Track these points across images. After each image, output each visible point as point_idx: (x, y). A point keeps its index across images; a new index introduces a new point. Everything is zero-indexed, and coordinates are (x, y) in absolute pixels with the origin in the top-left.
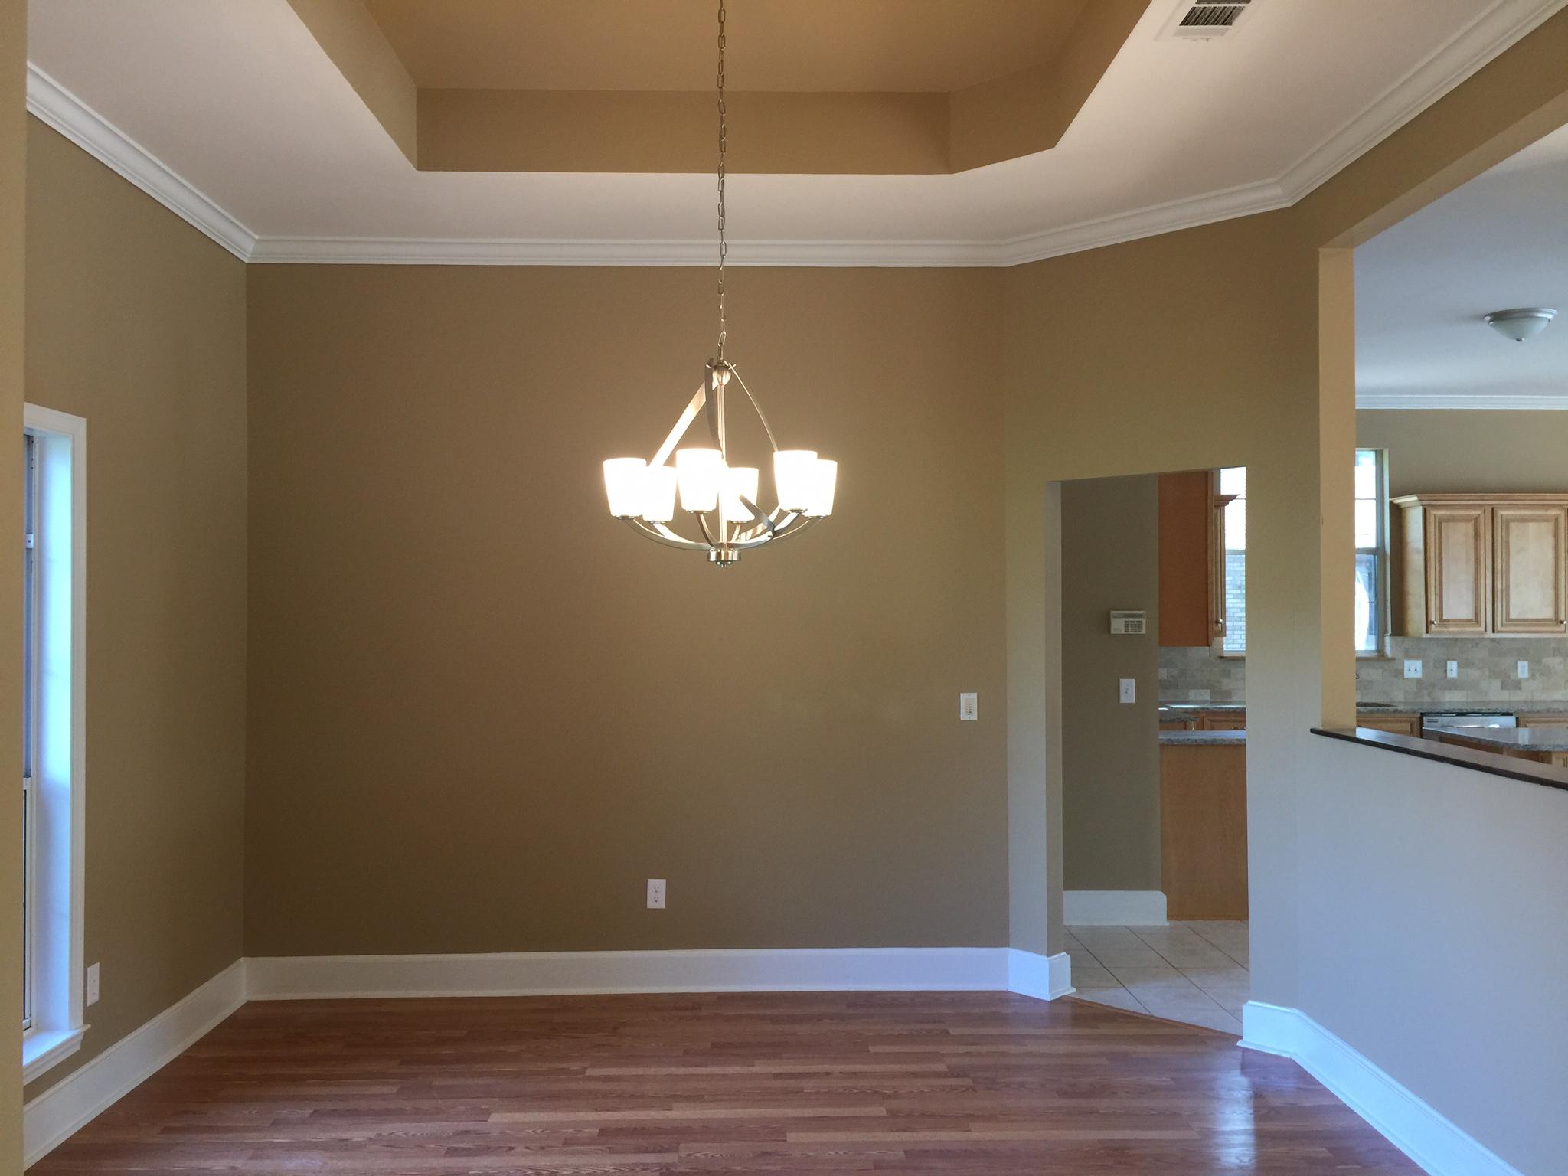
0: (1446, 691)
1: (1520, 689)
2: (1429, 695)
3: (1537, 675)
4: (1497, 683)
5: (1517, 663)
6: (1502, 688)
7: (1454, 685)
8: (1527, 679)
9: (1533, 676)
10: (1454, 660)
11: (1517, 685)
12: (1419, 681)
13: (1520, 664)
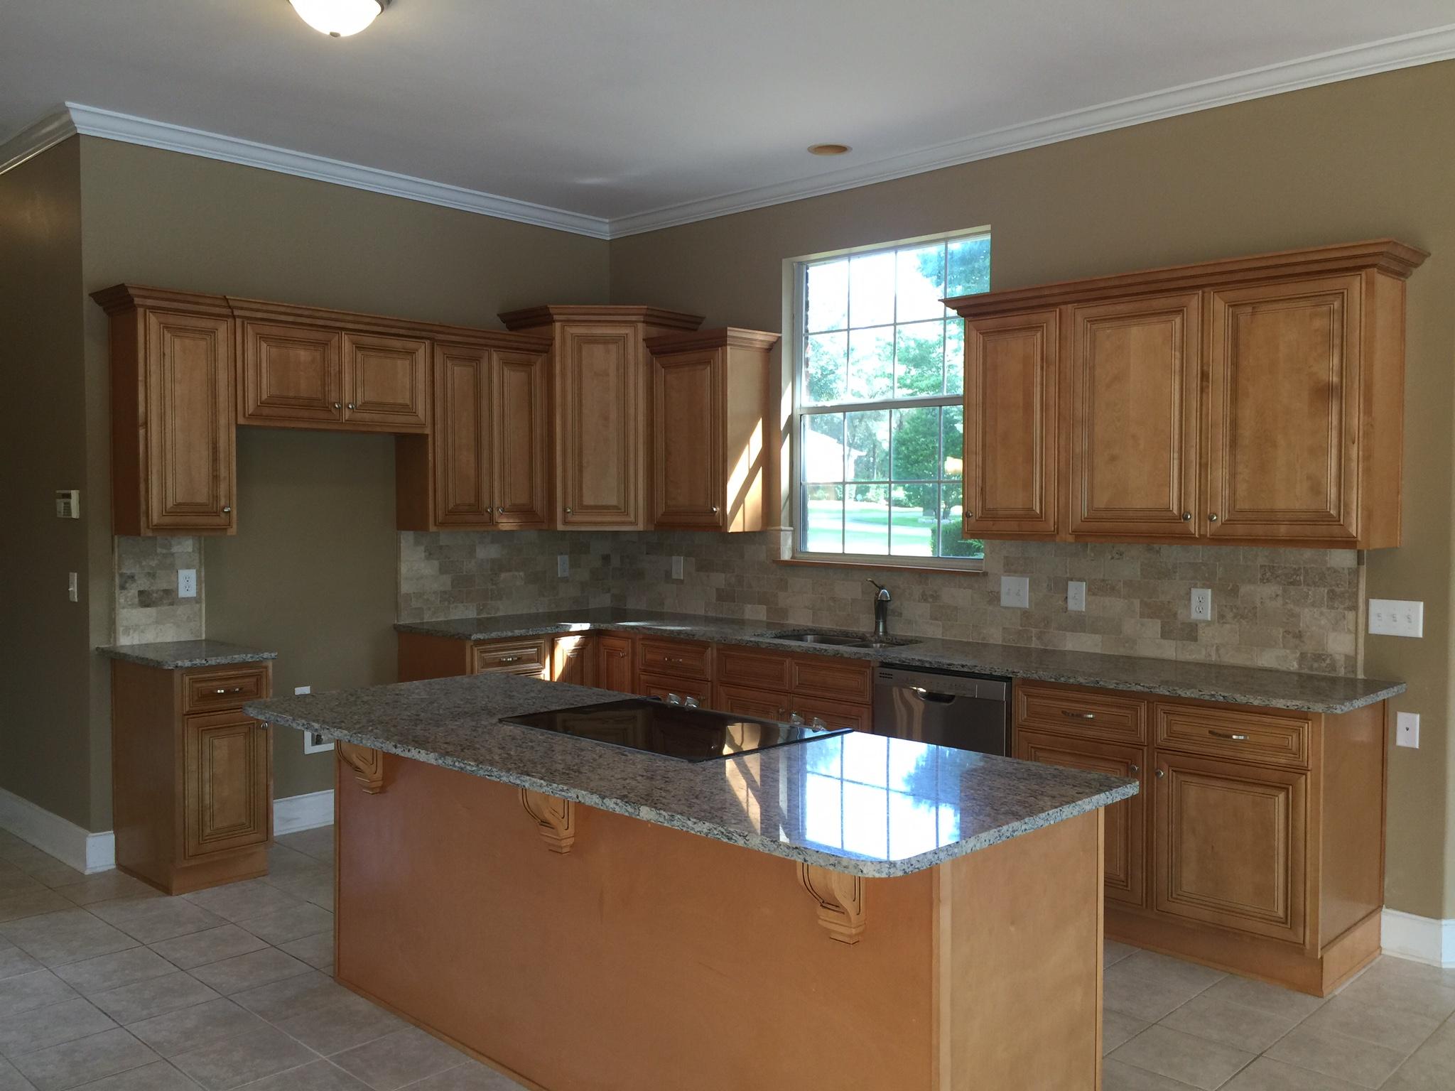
0: (1068, 634)
1: (1195, 639)
2: (1039, 638)
3: (1229, 616)
4: (1154, 627)
5: (1189, 594)
6: (1165, 635)
7: (1079, 624)
8: (1208, 623)
9: (1221, 617)
10: (1080, 580)
11: (1190, 632)
12: (1025, 614)
13: (1196, 593)
